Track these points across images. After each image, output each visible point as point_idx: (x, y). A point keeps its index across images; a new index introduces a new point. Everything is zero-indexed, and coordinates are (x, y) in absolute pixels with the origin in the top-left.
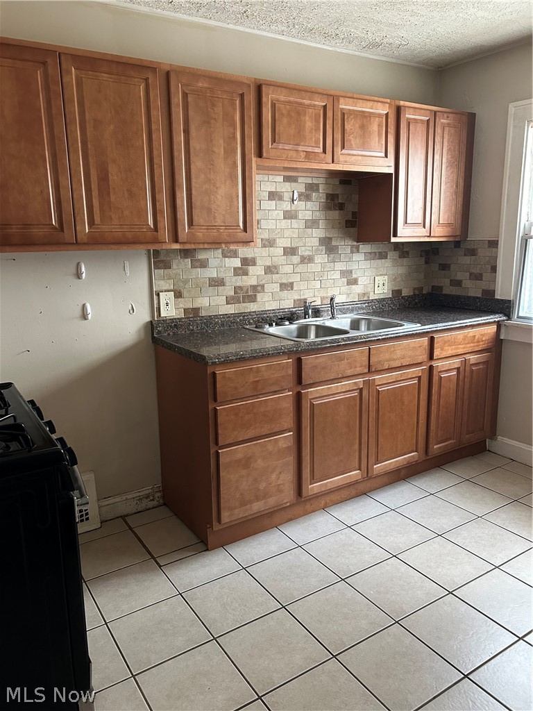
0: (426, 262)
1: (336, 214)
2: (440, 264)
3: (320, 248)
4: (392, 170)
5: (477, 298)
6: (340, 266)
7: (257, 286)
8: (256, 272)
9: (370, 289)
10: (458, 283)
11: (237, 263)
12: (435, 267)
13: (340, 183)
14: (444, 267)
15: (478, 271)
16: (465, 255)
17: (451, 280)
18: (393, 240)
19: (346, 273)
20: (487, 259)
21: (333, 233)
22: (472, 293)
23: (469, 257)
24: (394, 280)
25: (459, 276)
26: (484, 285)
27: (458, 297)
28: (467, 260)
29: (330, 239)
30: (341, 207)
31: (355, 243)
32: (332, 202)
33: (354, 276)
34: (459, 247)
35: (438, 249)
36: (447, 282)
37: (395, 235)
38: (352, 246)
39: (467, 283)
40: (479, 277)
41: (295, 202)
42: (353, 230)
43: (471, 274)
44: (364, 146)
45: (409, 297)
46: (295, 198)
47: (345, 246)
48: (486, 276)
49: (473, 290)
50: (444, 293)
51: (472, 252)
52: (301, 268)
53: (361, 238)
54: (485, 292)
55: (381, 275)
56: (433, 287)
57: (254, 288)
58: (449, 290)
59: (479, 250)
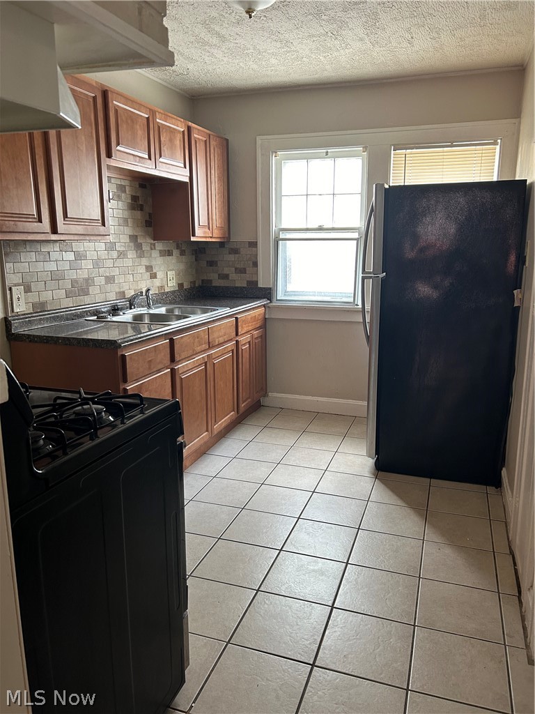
0: (196, 260)
1: (138, 213)
2: (207, 262)
3: (131, 244)
4: (187, 180)
5: (244, 287)
6: (145, 261)
7: (88, 279)
8: (87, 265)
9: (165, 283)
10: (226, 277)
11: (71, 256)
12: (204, 264)
13: (140, 186)
14: (212, 264)
15: (242, 266)
16: (230, 253)
17: (219, 275)
18: (193, 239)
19: (149, 268)
20: (249, 256)
21: (139, 233)
22: (238, 285)
23: (233, 256)
24: (178, 274)
25: (226, 271)
26: (247, 277)
27: (227, 288)
28: (232, 257)
29: (136, 236)
30: (141, 208)
31: (152, 242)
32: (135, 204)
33: (154, 271)
34: (224, 247)
35: (204, 248)
36: (216, 276)
37: (194, 235)
38: (151, 244)
39: (233, 276)
40: (243, 271)
41: (111, 201)
42: (151, 229)
43: (236, 269)
44: (172, 157)
45: (189, 289)
46: (111, 197)
47: (146, 242)
48: (249, 270)
49: (240, 282)
50: (213, 285)
51: (235, 251)
52: (119, 263)
53: (156, 237)
54: (249, 282)
55: (171, 270)
56: (202, 280)
57: (87, 280)
58: (218, 283)
59: (241, 249)
